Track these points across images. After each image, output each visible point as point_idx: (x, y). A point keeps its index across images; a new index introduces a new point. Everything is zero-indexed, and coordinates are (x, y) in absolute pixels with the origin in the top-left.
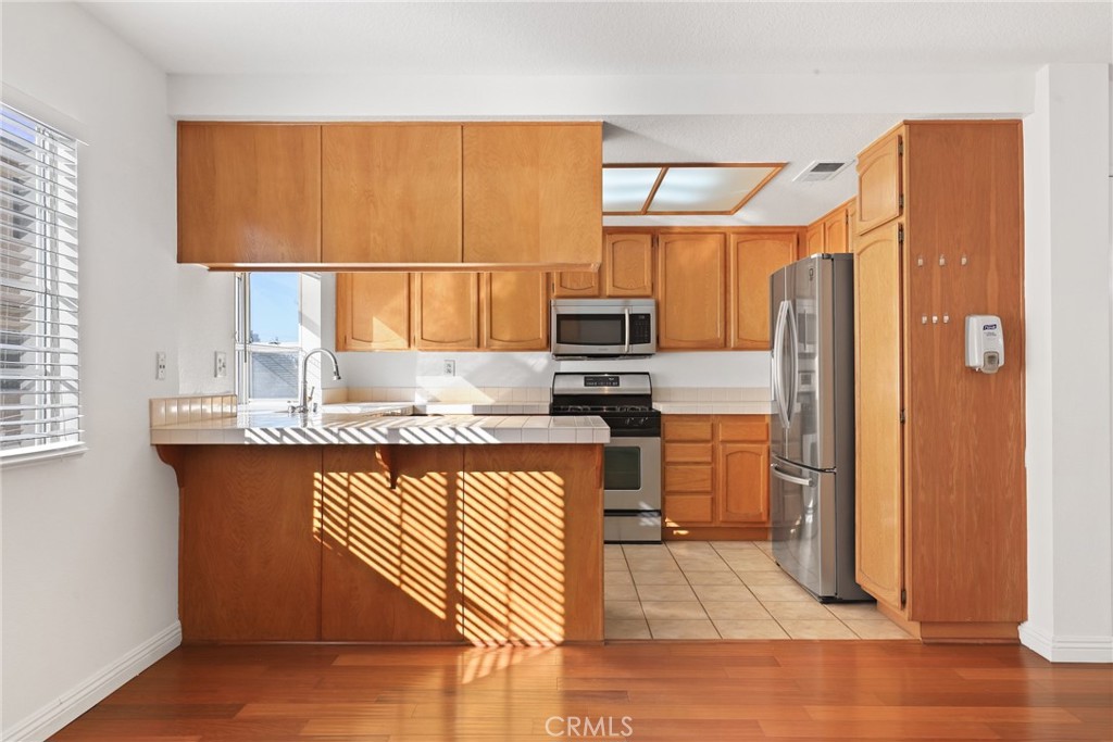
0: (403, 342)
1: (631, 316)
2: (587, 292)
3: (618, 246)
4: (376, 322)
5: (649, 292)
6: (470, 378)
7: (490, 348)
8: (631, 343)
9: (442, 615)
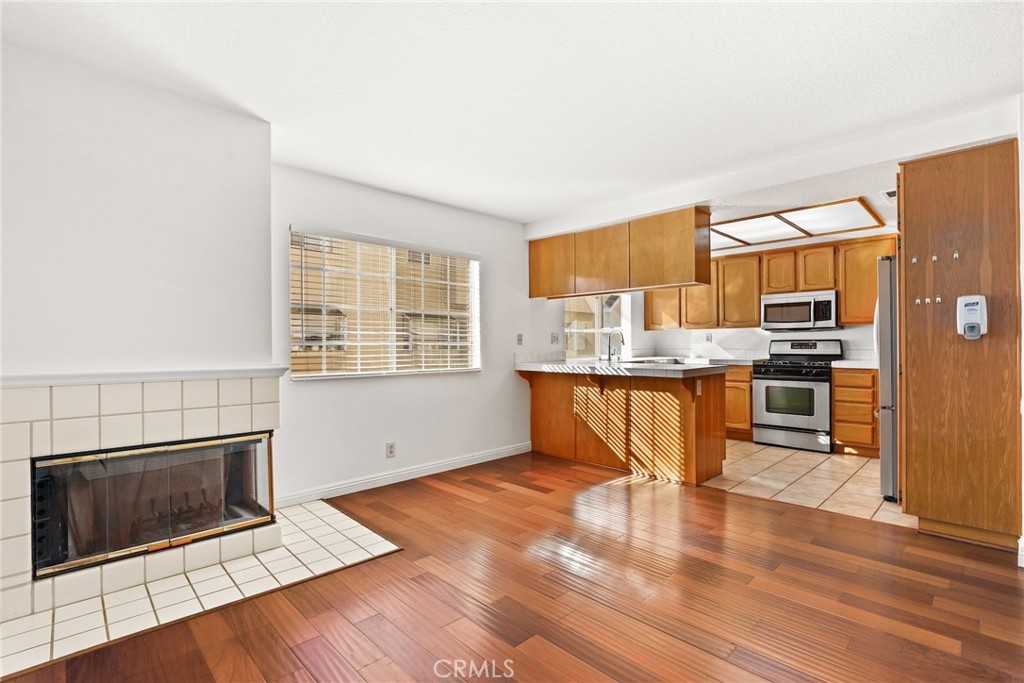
0: (676, 324)
1: (815, 303)
2: (786, 289)
3: (807, 258)
4: (663, 314)
5: (832, 285)
6: (720, 344)
7: (724, 326)
8: (816, 319)
9: (624, 460)
